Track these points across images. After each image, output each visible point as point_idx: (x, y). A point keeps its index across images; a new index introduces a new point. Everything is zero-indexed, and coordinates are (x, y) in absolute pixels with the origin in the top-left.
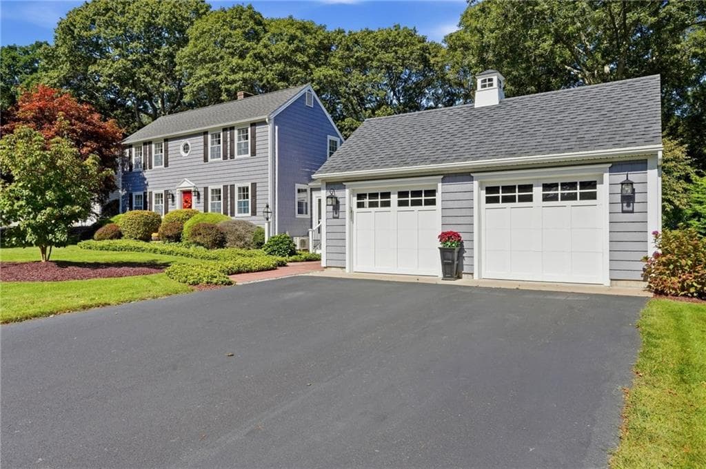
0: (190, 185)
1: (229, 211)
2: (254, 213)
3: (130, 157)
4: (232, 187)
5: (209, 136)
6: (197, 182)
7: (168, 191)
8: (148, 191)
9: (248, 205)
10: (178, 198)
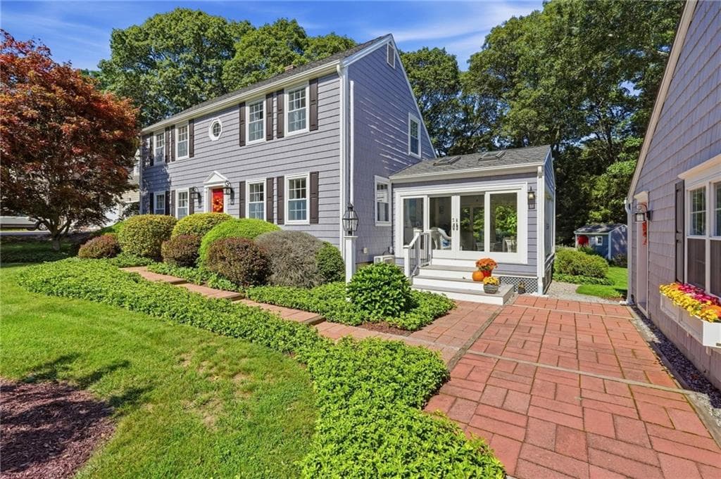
0: (222, 180)
1: (275, 216)
2: (315, 219)
3: (151, 148)
4: (281, 179)
5: (247, 109)
6: (230, 175)
7: (193, 189)
8: (172, 189)
9: (305, 207)
10: (206, 196)
